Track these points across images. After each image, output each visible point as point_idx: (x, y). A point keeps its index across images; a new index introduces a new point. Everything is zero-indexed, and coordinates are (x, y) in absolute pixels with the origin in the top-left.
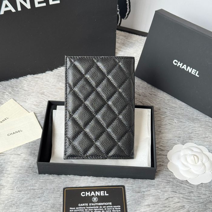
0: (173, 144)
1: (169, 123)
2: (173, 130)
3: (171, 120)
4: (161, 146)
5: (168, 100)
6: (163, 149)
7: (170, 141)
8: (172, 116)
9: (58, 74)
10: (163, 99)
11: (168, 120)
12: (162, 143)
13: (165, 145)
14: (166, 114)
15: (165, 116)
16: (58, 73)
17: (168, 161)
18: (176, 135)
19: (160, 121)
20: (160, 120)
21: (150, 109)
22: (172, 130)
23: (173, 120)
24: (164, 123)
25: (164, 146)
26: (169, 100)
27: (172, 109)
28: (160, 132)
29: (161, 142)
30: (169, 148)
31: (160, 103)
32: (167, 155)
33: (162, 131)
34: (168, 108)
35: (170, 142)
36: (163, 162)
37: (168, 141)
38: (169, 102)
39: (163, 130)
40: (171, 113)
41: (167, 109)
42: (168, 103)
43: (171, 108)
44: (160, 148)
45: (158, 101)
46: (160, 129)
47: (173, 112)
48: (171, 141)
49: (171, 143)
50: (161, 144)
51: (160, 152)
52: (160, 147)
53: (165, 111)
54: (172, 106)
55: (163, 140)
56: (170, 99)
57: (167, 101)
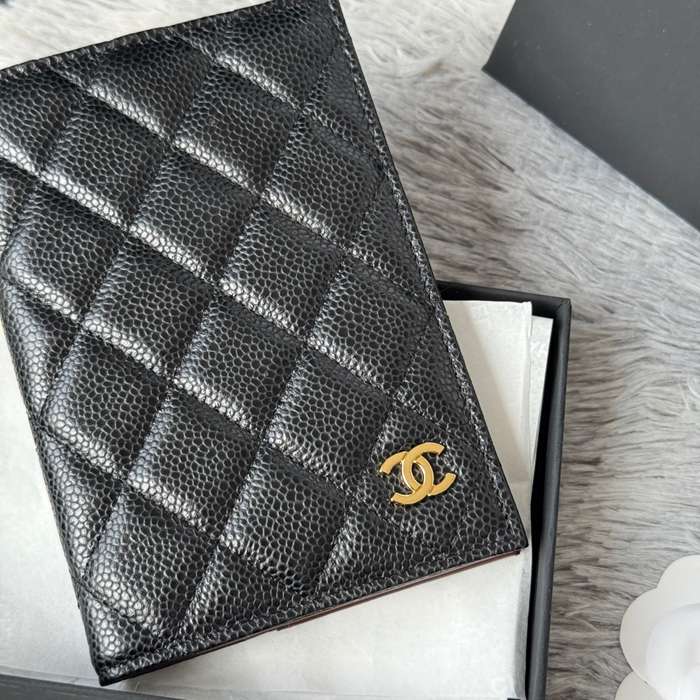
0: (664, 553)
1: (655, 411)
2: (677, 458)
3: (667, 389)
4: (593, 561)
5: (668, 249)
6: (600, 583)
7: (646, 534)
8: (676, 356)
9: (37, 28)
10: (636, 243)
11: (654, 383)
12: (599, 544)
13: (616, 558)
14: (646, 343)
15: (641, 354)
16: (41, 21)
17: (622, 667)
18: (691, 495)
19: (602, 387)
20: (600, 375)
21: (550, 322)
22: (668, 456)
23: (685, 388)
24: (623, 405)
25: (609, 562)
26: (670, 248)
27: (684, 313)
28: (596, 462)
29: (594, 536)
30: (641, 574)
31: (614, 267)
32: (617, 627)
33: (609, 459)
34: (663, 307)
35: (650, 540)
36: (588, 677)
37: (634, 530)
38: (670, 265)
39: (615, 457)
40: (677, 343)
41: (652, 309)
42: (664, 272)
43: (680, 304)
44: (585, 579)
45: (602, 255)
46: (599, 442)
47: (690, 337)
48: (657, 532)
49: (656, 545)
50: (592, 551)
51: (583, 605)
52: (581, 570)
53: (640, 325)
54: (689, 292)
55: (605, 526)
56: (681, 245)
57: (663, 259)
